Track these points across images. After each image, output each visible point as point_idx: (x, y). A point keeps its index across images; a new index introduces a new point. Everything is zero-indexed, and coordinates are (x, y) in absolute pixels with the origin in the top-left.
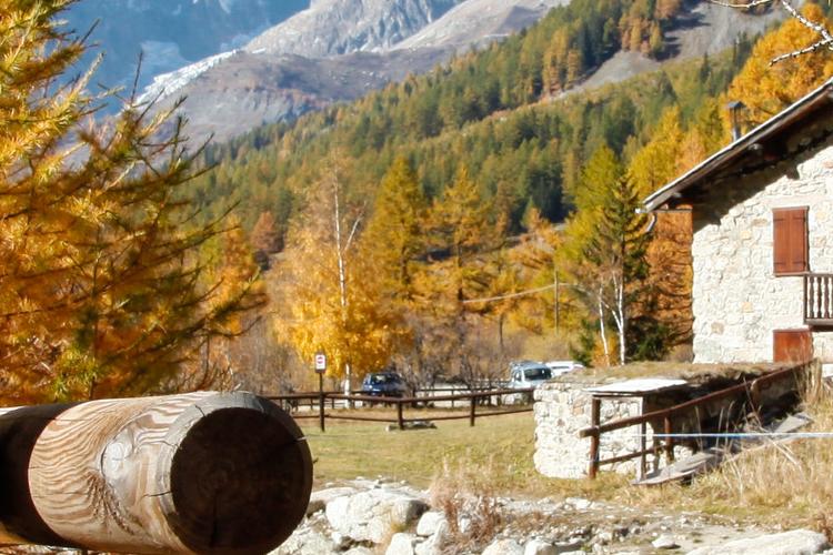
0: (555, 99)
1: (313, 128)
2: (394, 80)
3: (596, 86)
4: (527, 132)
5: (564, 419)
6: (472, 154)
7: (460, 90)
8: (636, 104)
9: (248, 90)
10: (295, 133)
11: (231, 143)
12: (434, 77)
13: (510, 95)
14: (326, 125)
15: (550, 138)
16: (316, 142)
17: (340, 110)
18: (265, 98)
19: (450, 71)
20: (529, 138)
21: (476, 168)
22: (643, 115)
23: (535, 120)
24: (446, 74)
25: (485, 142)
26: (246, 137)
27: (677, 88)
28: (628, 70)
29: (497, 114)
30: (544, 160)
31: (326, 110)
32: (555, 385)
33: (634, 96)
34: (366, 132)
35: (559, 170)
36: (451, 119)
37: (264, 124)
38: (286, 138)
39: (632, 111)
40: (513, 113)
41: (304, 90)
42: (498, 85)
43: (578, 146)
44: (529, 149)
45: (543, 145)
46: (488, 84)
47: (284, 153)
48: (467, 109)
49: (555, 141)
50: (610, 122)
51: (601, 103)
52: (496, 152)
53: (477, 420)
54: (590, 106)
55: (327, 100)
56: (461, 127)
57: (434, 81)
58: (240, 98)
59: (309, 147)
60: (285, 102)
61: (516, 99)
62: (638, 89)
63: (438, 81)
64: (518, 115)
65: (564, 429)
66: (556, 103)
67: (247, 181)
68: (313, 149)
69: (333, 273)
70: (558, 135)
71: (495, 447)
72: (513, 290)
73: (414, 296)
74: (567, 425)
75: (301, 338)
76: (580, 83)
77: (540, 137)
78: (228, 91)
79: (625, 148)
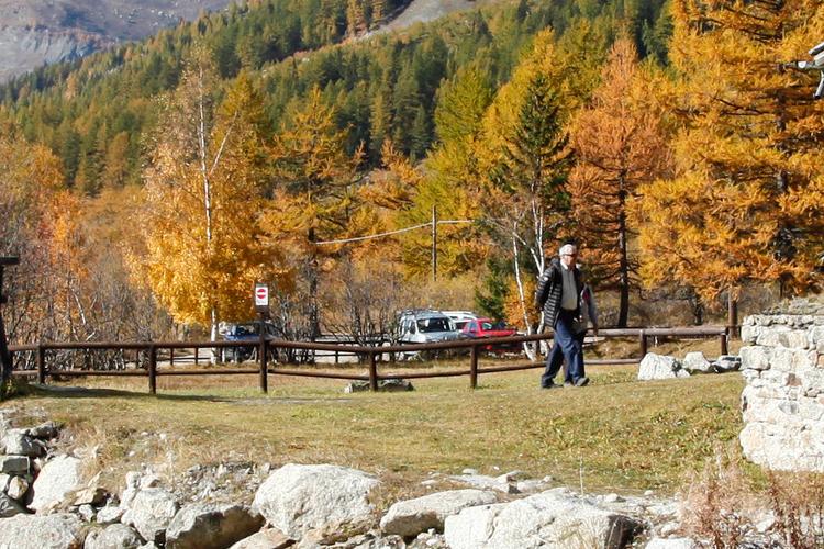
0: (361, 39)
1: (100, 68)
2: (187, 19)
3: (404, 26)
4: (332, 74)
5: (799, 374)
6: (274, 96)
7: (259, 29)
8: (448, 46)
9: (28, 28)
10: (81, 72)
11: (11, 84)
12: (230, 16)
13: (312, 35)
14: (114, 66)
15: (358, 80)
16: (103, 84)
17: (129, 50)
18: (47, 37)
19: (247, 9)
20: (335, 80)
21: (279, 110)
22: (455, 57)
23: (341, 60)
24: (241, 12)
25: (288, 83)
26: (27, 78)
27: (493, 27)
28: (438, 9)
29: (299, 55)
30: (351, 103)
31: (113, 50)
32: (783, 318)
33: (446, 36)
34: (158, 73)
35: (368, 114)
36: (249, 60)
37: (46, 64)
38: (71, 79)
39: (445, 53)
40: (316, 53)
41: (88, 30)
42: (298, 22)
43: (387, 89)
44: (335, 92)
45: (350, 87)
46: (288, 22)
47: (68, 95)
48: (266, 48)
49: (363, 82)
50: (422, 64)
51: (412, 44)
52: (299, 94)
53: (481, 378)
54: (400, 46)
55: (113, 40)
56: (260, 68)
57: (229, 20)
58: (21, 36)
59: (95, 89)
60: (68, 42)
61: (318, 38)
62: (450, 30)
63: (234, 20)
64: (322, 55)
65: (799, 390)
66: (363, 43)
67: (31, 122)
68: (100, 90)
69: (197, 199)
70: (366, 77)
71: (634, 418)
72: (374, 231)
73: (258, 236)
74: (806, 384)
75: (157, 278)
76: (386, 23)
77: (346, 78)
78: (7, 29)
79: (438, 91)
